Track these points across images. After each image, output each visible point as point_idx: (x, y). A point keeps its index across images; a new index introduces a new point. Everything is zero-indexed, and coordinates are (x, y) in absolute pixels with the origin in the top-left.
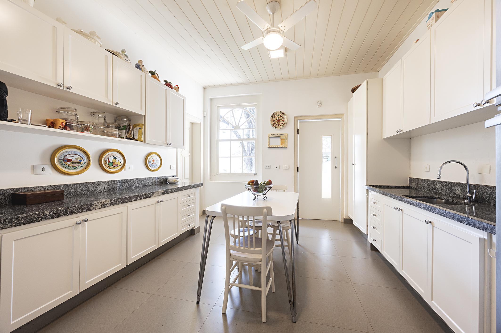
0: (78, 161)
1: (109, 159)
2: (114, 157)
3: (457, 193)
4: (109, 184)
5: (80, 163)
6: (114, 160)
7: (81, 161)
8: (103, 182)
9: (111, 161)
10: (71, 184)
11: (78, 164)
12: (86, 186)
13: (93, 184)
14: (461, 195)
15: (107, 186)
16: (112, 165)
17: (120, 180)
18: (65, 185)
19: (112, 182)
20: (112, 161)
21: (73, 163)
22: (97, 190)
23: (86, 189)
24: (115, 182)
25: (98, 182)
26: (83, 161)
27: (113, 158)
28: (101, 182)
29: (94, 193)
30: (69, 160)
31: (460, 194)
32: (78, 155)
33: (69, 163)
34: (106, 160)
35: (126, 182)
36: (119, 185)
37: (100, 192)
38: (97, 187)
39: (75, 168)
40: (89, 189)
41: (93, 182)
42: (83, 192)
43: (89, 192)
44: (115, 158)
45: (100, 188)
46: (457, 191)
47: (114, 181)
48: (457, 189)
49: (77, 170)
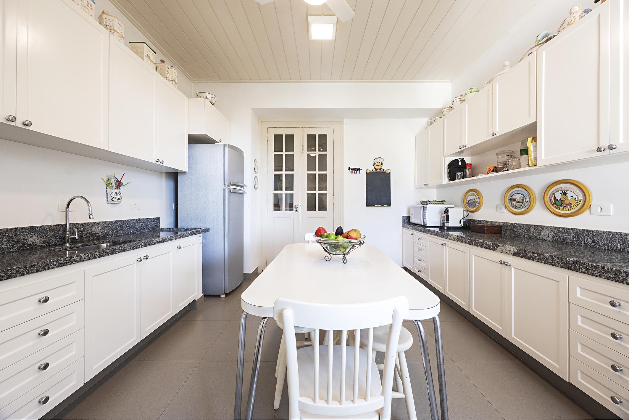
0: (521, 201)
1: (555, 196)
2: (563, 191)
3: (29, 243)
4: (555, 231)
5: (523, 203)
6: (564, 196)
7: (523, 200)
8: (547, 227)
9: (558, 198)
10: (515, 224)
11: (521, 204)
12: (528, 229)
13: (534, 227)
14: (41, 243)
15: (551, 233)
16: (560, 204)
17: (574, 229)
18: (511, 223)
19: (560, 229)
20: (560, 199)
21: (517, 202)
22: (539, 236)
23: (528, 232)
24: (564, 231)
25: (541, 226)
26: (526, 200)
27: (561, 194)
28: (544, 226)
29: (536, 239)
30: (514, 200)
31: (37, 242)
32: (521, 194)
33: (514, 203)
34: (552, 198)
35: (588, 235)
36: (571, 237)
37: (543, 240)
38: (539, 233)
39: (519, 208)
40: (530, 233)
41: (535, 225)
42: (525, 234)
43: (530, 236)
44: (564, 194)
45: (543, 234)
46: (31, 239)
47: (563, 229)
48: (31, 236)
49: (521, 210)
